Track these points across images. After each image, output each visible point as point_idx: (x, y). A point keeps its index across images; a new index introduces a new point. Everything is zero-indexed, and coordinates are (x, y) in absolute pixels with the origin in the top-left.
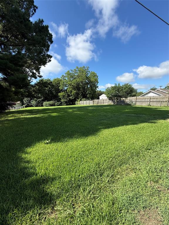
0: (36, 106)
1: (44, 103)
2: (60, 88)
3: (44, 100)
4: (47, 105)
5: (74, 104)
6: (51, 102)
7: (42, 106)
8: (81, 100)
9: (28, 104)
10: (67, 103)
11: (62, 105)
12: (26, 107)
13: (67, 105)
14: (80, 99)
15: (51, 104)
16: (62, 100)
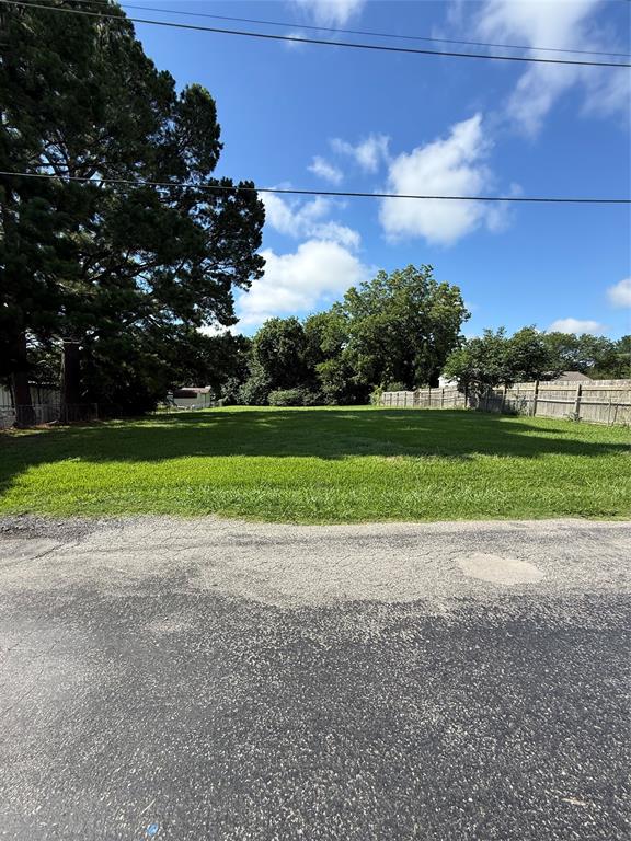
0: (251, 404)
1: (274, 395)
2: (321, 346)
3: (272, 387)
4: (278, 403)
5: (367, 402)
6: (292, 393)
7: (267, 404)
8: (385, 389)
9: (231, 397)
10: (342, 397)
11: (323, 405)
12: (225, 404)
13: (340, 404)
14: (382, 385)
15: (289, 400)
16: (326, 389)
